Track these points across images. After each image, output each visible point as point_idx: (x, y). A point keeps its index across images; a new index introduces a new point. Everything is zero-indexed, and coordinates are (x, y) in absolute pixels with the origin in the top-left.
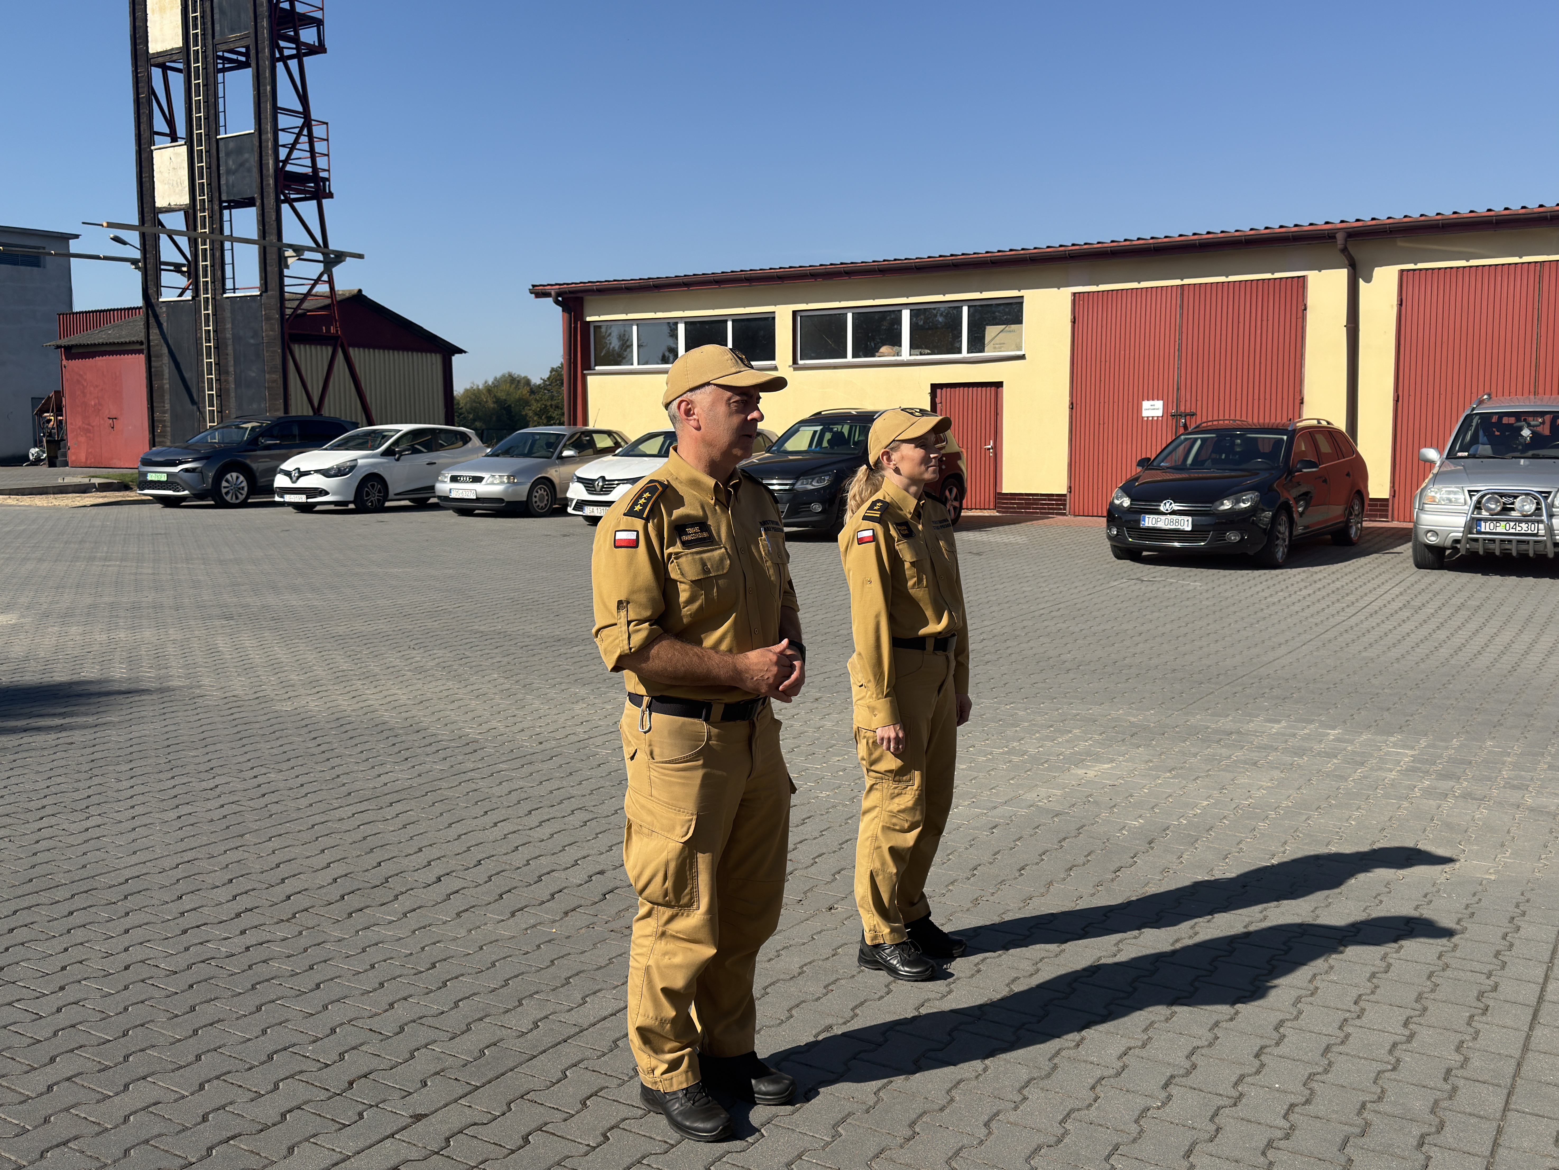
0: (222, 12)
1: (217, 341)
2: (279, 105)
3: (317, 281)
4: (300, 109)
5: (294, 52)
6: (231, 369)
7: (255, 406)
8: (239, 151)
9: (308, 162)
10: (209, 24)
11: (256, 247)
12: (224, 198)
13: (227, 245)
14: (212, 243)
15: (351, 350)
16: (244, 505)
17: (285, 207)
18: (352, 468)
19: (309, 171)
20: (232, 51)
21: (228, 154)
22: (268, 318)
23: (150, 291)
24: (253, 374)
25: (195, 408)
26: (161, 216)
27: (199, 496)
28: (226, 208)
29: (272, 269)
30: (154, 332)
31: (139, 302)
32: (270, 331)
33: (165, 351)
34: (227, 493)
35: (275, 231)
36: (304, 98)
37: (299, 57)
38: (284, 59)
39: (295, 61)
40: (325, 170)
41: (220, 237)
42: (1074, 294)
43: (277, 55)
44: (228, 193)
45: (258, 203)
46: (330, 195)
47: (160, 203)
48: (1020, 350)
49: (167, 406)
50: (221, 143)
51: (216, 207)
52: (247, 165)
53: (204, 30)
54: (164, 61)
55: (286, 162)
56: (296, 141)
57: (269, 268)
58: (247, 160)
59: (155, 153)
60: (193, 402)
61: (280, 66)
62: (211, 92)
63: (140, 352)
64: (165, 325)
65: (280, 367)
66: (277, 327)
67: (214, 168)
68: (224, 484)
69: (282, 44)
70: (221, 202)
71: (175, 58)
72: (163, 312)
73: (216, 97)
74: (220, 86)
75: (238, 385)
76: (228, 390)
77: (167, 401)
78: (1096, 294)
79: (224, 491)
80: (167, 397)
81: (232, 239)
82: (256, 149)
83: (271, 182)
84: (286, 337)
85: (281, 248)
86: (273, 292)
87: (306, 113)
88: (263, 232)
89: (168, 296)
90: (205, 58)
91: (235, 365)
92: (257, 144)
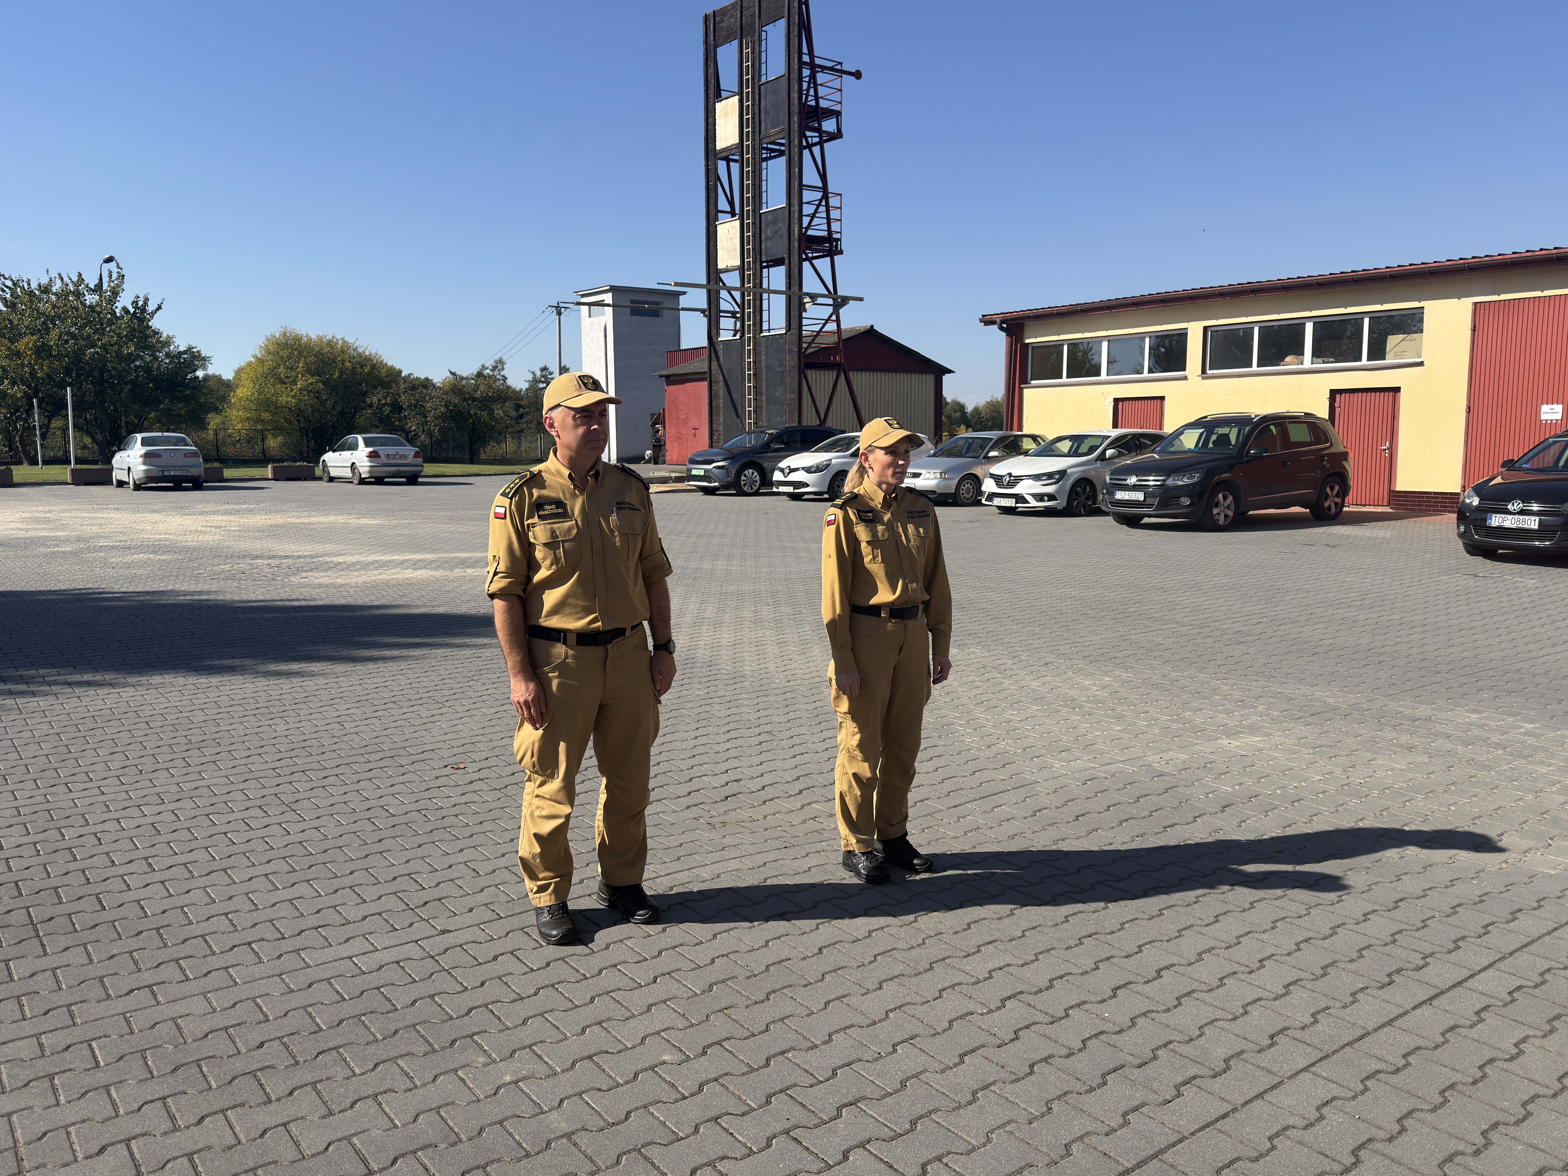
0: (766, 112)
1: (755, 369)
2: (804, 183)
3: (827, 321)
4: (820, 185)
5: (817, 140)
6: (764, 391)
7: (779, 419)
8: (775, 222)
9: (825, 227)
10: (757, 123)
11: (784, 296)
12: (764, 259)
13: (765, 296)
14: (754, 295)
15: (851, 373)
16: (756, 494)
17: (806, 264)
18: (827, 466)
19: (825, 233)
20: (774, 143)
21: (767, 225)
22: (790, 351)
23: (713, 333)
24: (778, 394)
25: (739, 420)
26: (721, 275)
27: (726, 487)
28: (765, 267)
29: (795, 313)
30: (714, 363)
31: (705, 343)
32: (791, 361)
33: (721, 378)
34: (745, 485)
35: (797, 283)
36: (823, 177)
37: (821, 143)
38: (809, 147)
39: (818, 147)
40: (838, 232)
41: (760, 291)
42: (1475, 304)
43: (804, 144)
44: (766, 256)
45: (787, 261)
46: (841, 252)
47: (721, 265)
48: (1420, 357)
49: (722, 420)
50: (763, 216)
51: (758, 267)
52: (780, 232)
53: (753, 128)
54: (726, 156)
55: (807, 228)
56: (816, 211)
57: (792, 313)
58: (780, 229)
59: (719, 227)
60: (738, 416)
61: (806, 152)
62: (757, 177)
63: (704, 380)
64: (721, 358)
65: (797, 388)
66: (796, 357)
67: (757, 236)
68: (743, 478)
69: (808, 133)
70: (761, 262)
71: (733, 152)
72: (720, 347)
73: (761, 181)
74: (764, 172)
75: (768, 403)
76: (761, 407)
77: (721, 416)
78: (1497, 304)
79: (743, 483)
80: (721, 412)
81: (770, 291)
82: (787, 219)
83: (796, 244)
84: (802, 365)
85: (801, 295)
86: (794, 331)
87: (825, 189)
88: (789, 285)
89: (725, 336)
90: (754, 150)
91: (766, 388)
92: (787, 215)
